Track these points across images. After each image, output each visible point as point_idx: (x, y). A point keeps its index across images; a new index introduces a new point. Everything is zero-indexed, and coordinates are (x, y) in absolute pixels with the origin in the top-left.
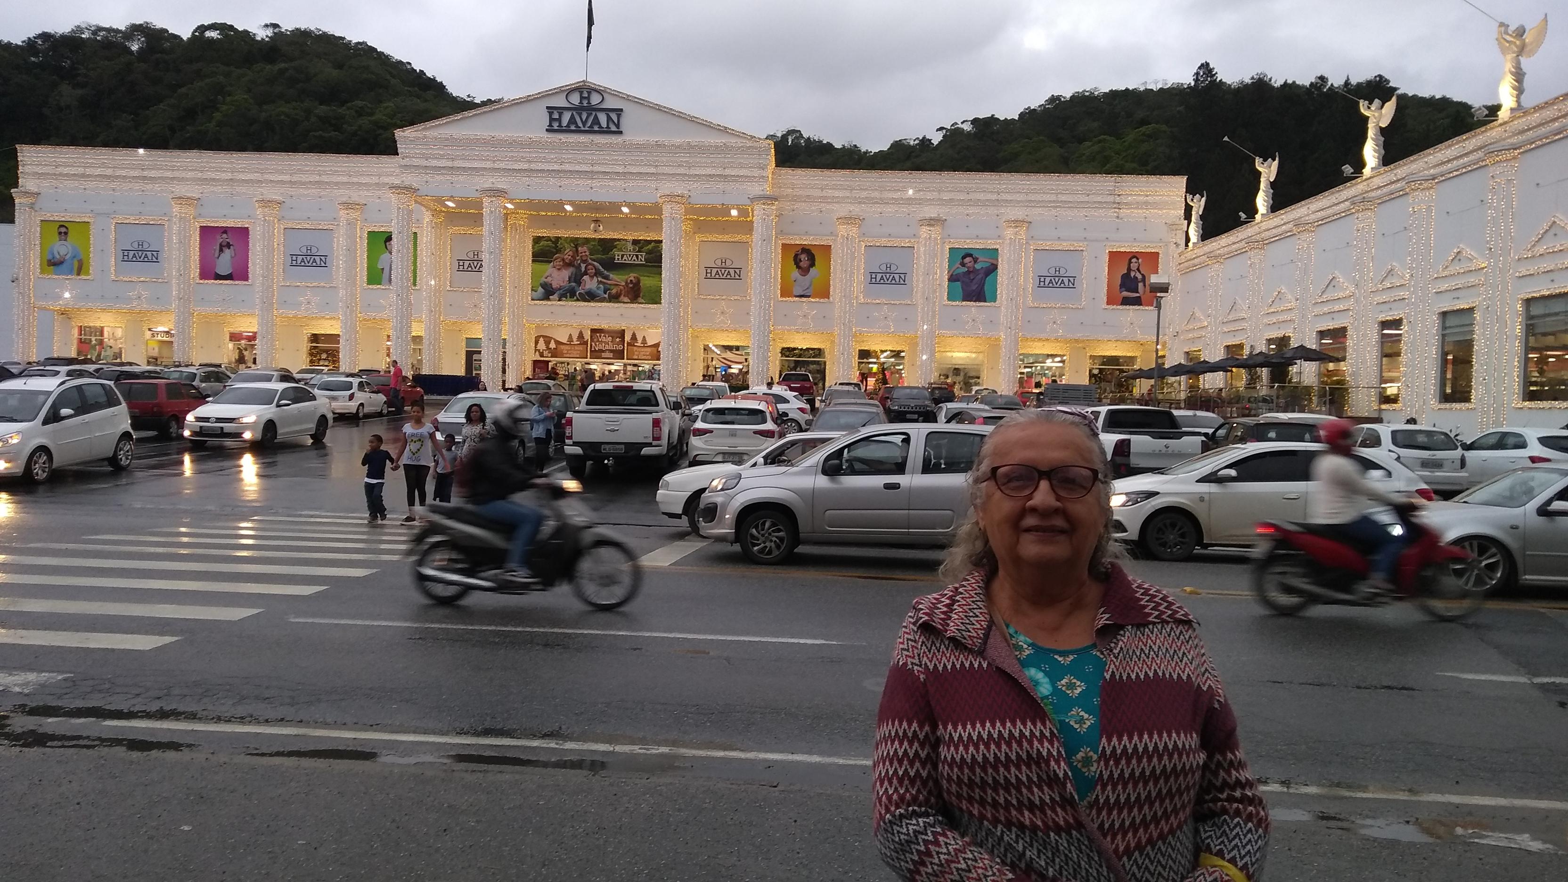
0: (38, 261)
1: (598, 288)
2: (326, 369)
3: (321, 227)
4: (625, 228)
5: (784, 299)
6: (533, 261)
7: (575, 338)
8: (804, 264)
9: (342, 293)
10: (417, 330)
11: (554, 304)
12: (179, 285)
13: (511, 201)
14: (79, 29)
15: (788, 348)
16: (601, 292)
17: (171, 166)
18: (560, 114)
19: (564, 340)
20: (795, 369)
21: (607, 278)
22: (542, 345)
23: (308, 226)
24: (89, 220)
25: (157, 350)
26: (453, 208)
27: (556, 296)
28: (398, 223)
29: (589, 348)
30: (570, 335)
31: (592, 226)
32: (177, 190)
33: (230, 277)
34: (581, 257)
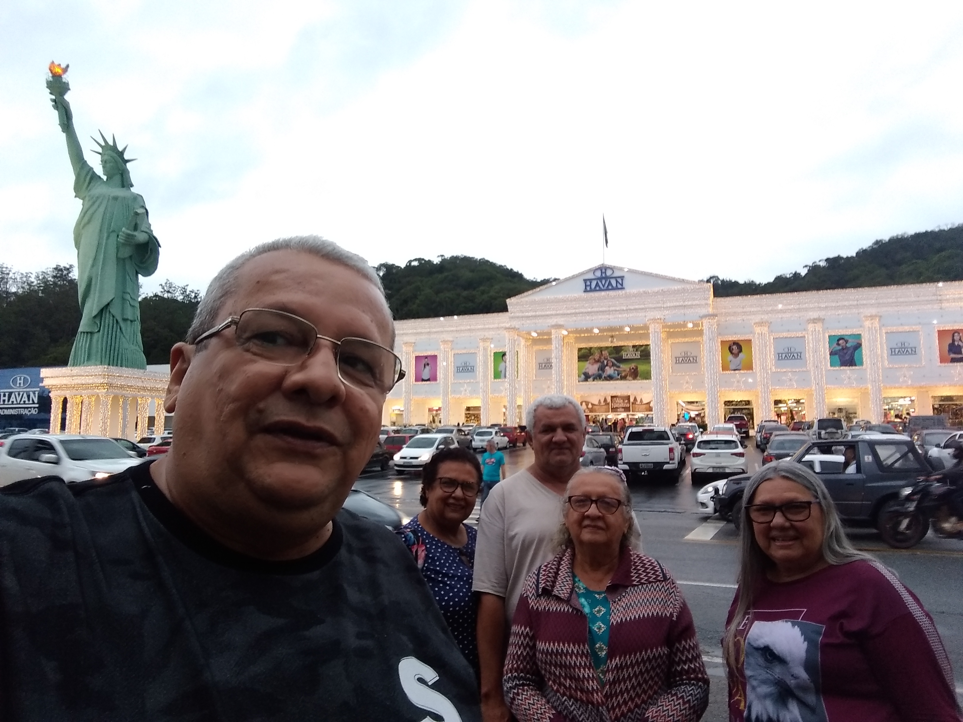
1: (614, 373)
3: (471, 352)
4: (628, 339)
5: (724, 372)
6: (578, 361)
7: (602, 401)
8: (735, 351)
9: (481, 384)
10: (520, 402)
12: (406, 385)
13: (566, 330)
15: (729, 402)
16: (616, 375)
17: (402, 328)
18: (591, 282)
19: (596, 403)
20: (734, 413)
23: (465, 352)
26: (536, 336)
27: (591, 379)
28: (509, 347)
29: (610, 406)
30: (600, 400)
31: (610, 340)
32: (406, 339)
33: (428, 380)
34: (604, 357)
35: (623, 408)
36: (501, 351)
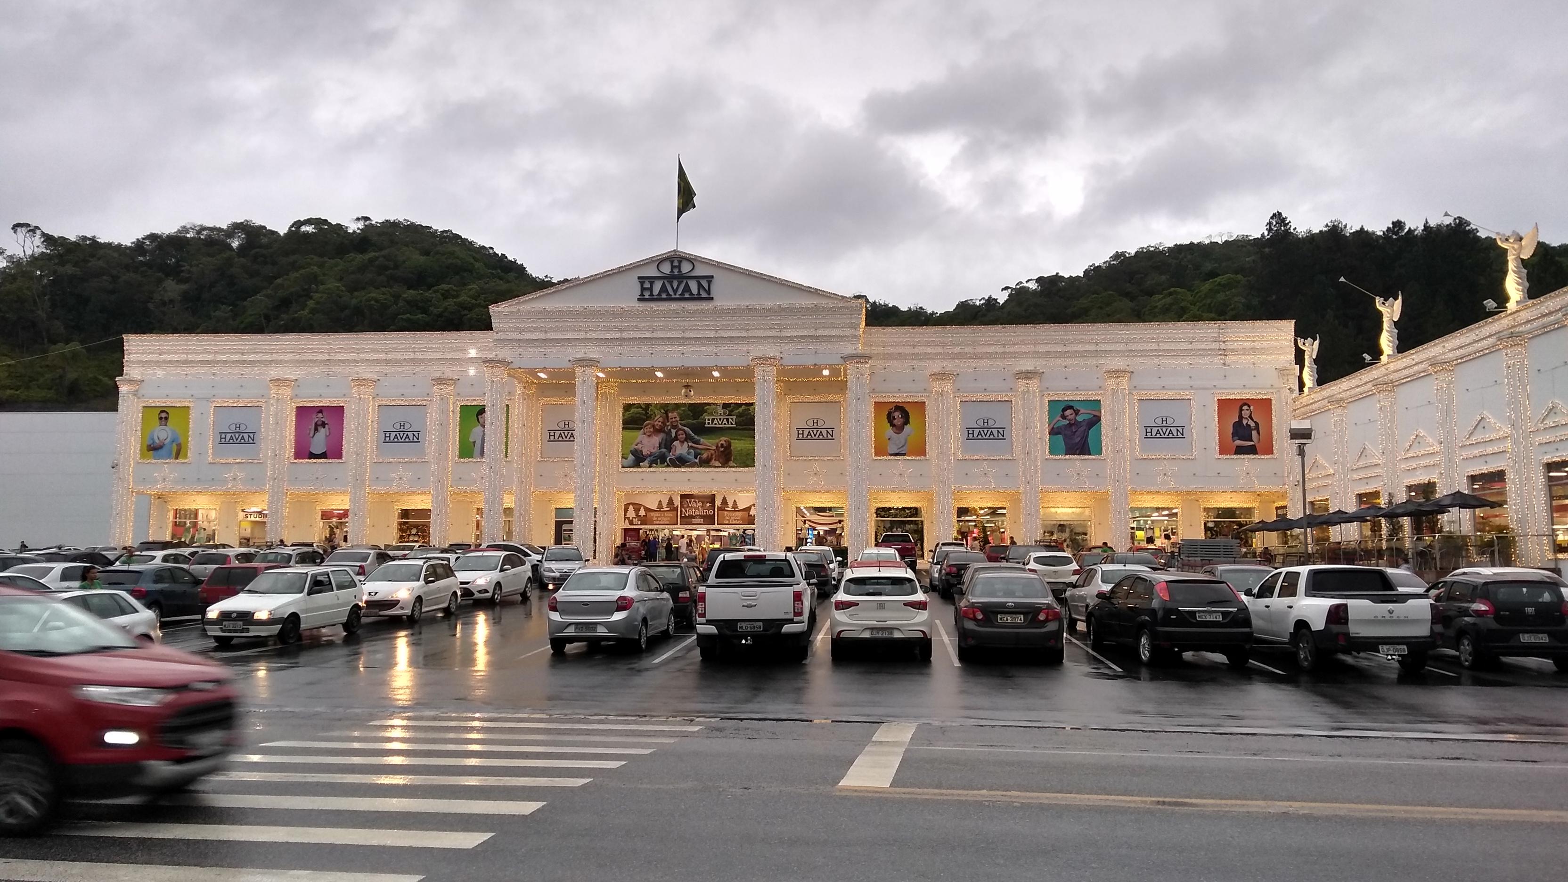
0: (139, 446)
1: (689, 453)
2: (417, 545)
3: (414, 403)
4: (715, 392)
5: (879, 458)
6: (623, 428)
7: (665, 505)
8: (898, 421)
9: (433, 467)
10: (509, 501)
11: (644, 470)
12: (274, 464)
13: (603, 370)
14: (185, 229)
15: (883, 509)
16: (691, 457)
17: (270, 350)
18: (652, 284)
19: (654, 507)
20: (891, 529)
21: (697, 442)
22: (631, 513)
23: (402, 403)
24: (190, 405)
25: (249, 530)
26: (545, 379)
27: (646, 463)
28: (492, 395)
29: (679, 514)
30: (660, 501)
31: (683, 391)
32: (275, 372)
33: (323, 456)
34: (672, 422)
35: (701, 516)
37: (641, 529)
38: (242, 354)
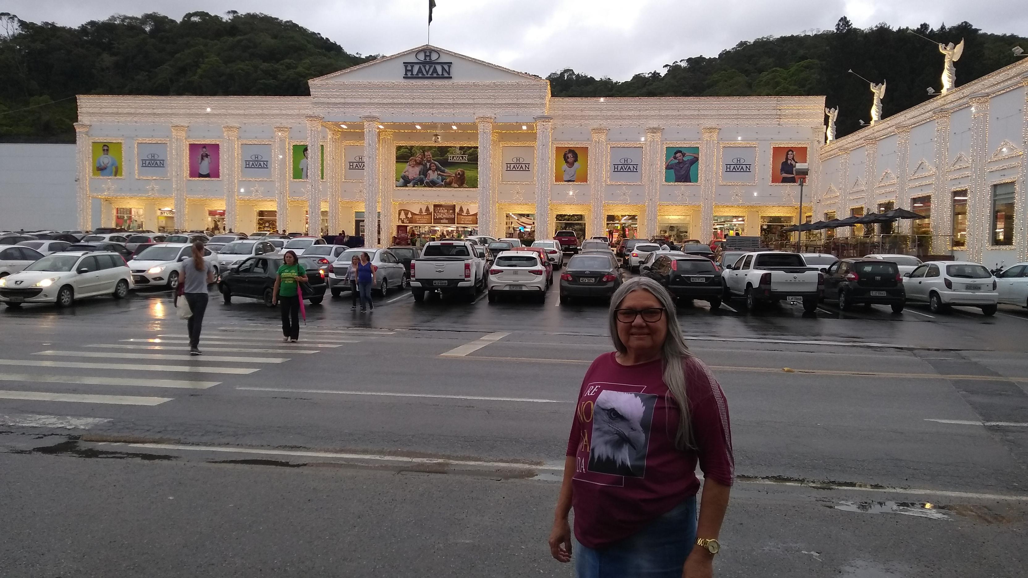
0: (91, 168)
1: (438, 178)
2: (268, 233)
3: (263, 143)
4: (454, 139)
5: (558, 183)
6: (396, 162)
7: (424, 211)
8: (571, 160)
9: (277, 184)
10: (324, 207)
11: (410, 189)
12: (177, 181)
13: (382, 124)
14: (113, 18)
15: (561, 215)
16: (439, 181)
17: (170, 106)
18: (412, 67)
19: (417, 212)
20: (565, 228)
21: (443, 172)
22: (403, 216)
23: (256, 143)
24: (122, 142)
25: (164, 222)
26: (346, 129)
27: (411, 184)
28: (311, 139)
29: (433, 217)
30: (421, 209)
31: (433, 138)
32: (176, 121)
33: (208, 176)
34: (427, 158)
36: (302, 144)
37: (408, 226)
38: (153, 109)
